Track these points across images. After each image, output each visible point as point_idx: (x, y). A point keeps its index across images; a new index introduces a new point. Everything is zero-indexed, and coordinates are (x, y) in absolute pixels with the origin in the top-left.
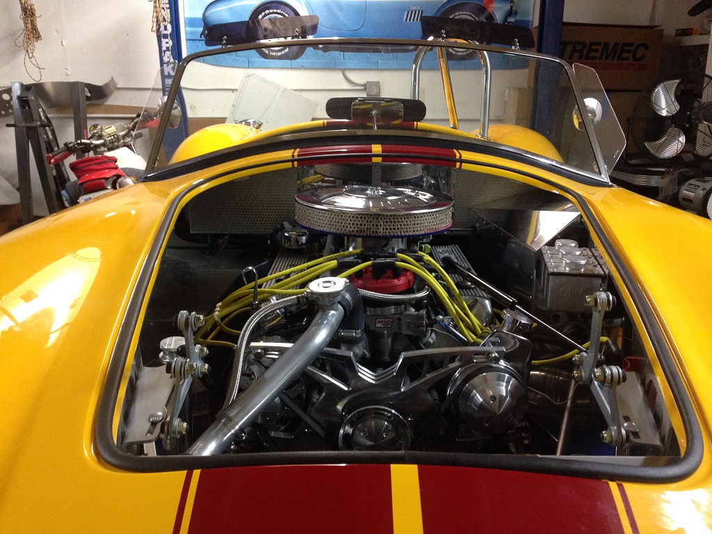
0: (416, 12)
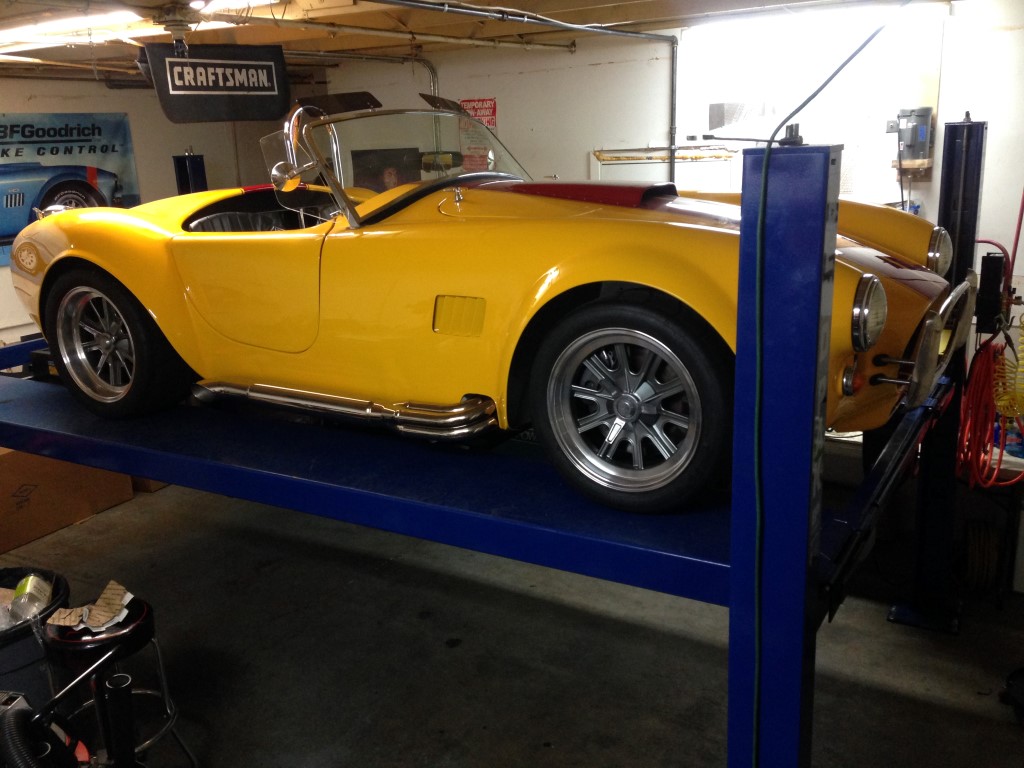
0: (16, 195)
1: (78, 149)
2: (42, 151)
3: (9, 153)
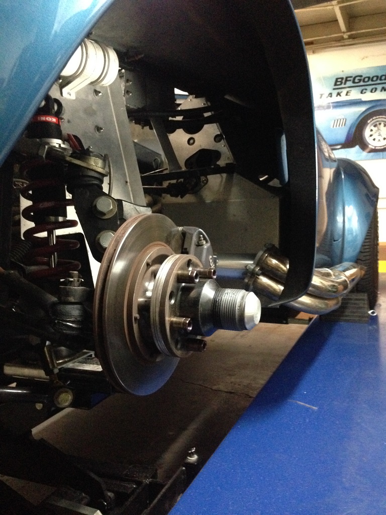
0: (341, 120)
2: (364, 91)
3: (341, 94)
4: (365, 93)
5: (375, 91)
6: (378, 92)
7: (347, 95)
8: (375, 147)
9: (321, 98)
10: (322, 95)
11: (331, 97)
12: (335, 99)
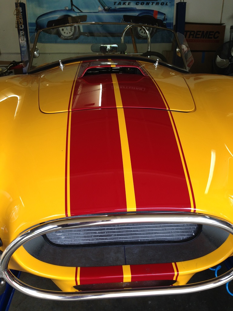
1: (151, 4)
2: (138, 3)
3: (126, 4)
4: (138, 4)
5: (143, 4)
6: (144, 5)
7: (128, 4)
8: (143, 36)
9: (115, 4)
10: (115, 3)
11: (120, 4)
12: (122, 6)
